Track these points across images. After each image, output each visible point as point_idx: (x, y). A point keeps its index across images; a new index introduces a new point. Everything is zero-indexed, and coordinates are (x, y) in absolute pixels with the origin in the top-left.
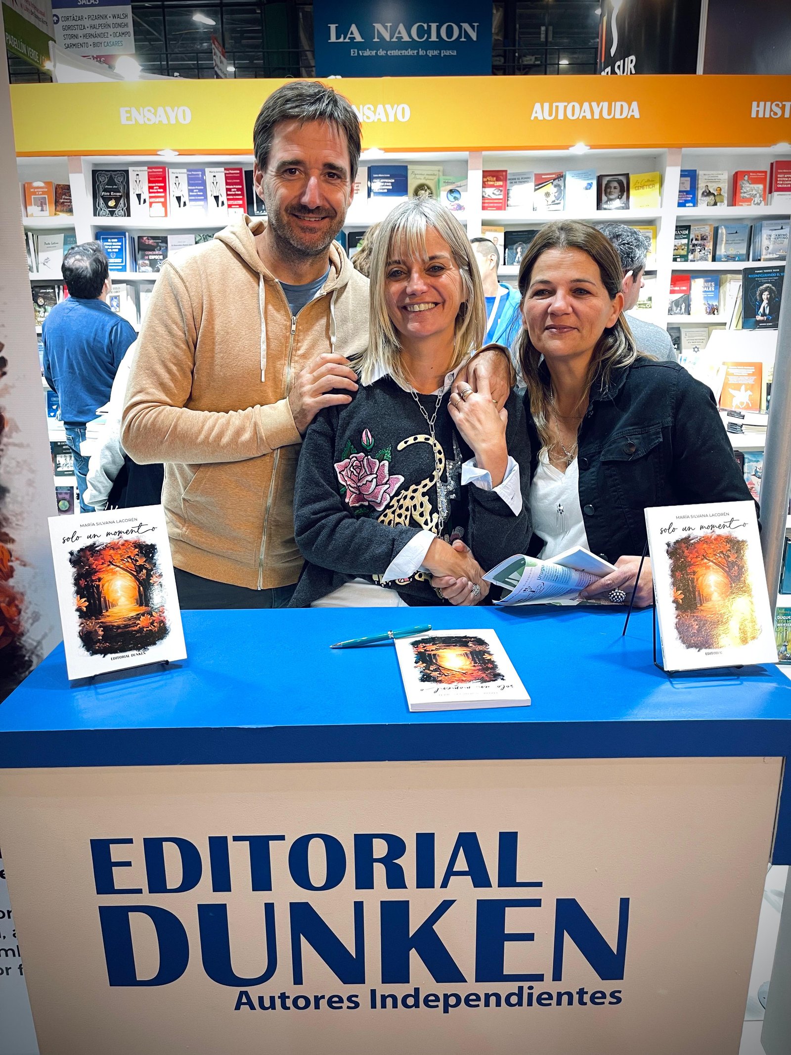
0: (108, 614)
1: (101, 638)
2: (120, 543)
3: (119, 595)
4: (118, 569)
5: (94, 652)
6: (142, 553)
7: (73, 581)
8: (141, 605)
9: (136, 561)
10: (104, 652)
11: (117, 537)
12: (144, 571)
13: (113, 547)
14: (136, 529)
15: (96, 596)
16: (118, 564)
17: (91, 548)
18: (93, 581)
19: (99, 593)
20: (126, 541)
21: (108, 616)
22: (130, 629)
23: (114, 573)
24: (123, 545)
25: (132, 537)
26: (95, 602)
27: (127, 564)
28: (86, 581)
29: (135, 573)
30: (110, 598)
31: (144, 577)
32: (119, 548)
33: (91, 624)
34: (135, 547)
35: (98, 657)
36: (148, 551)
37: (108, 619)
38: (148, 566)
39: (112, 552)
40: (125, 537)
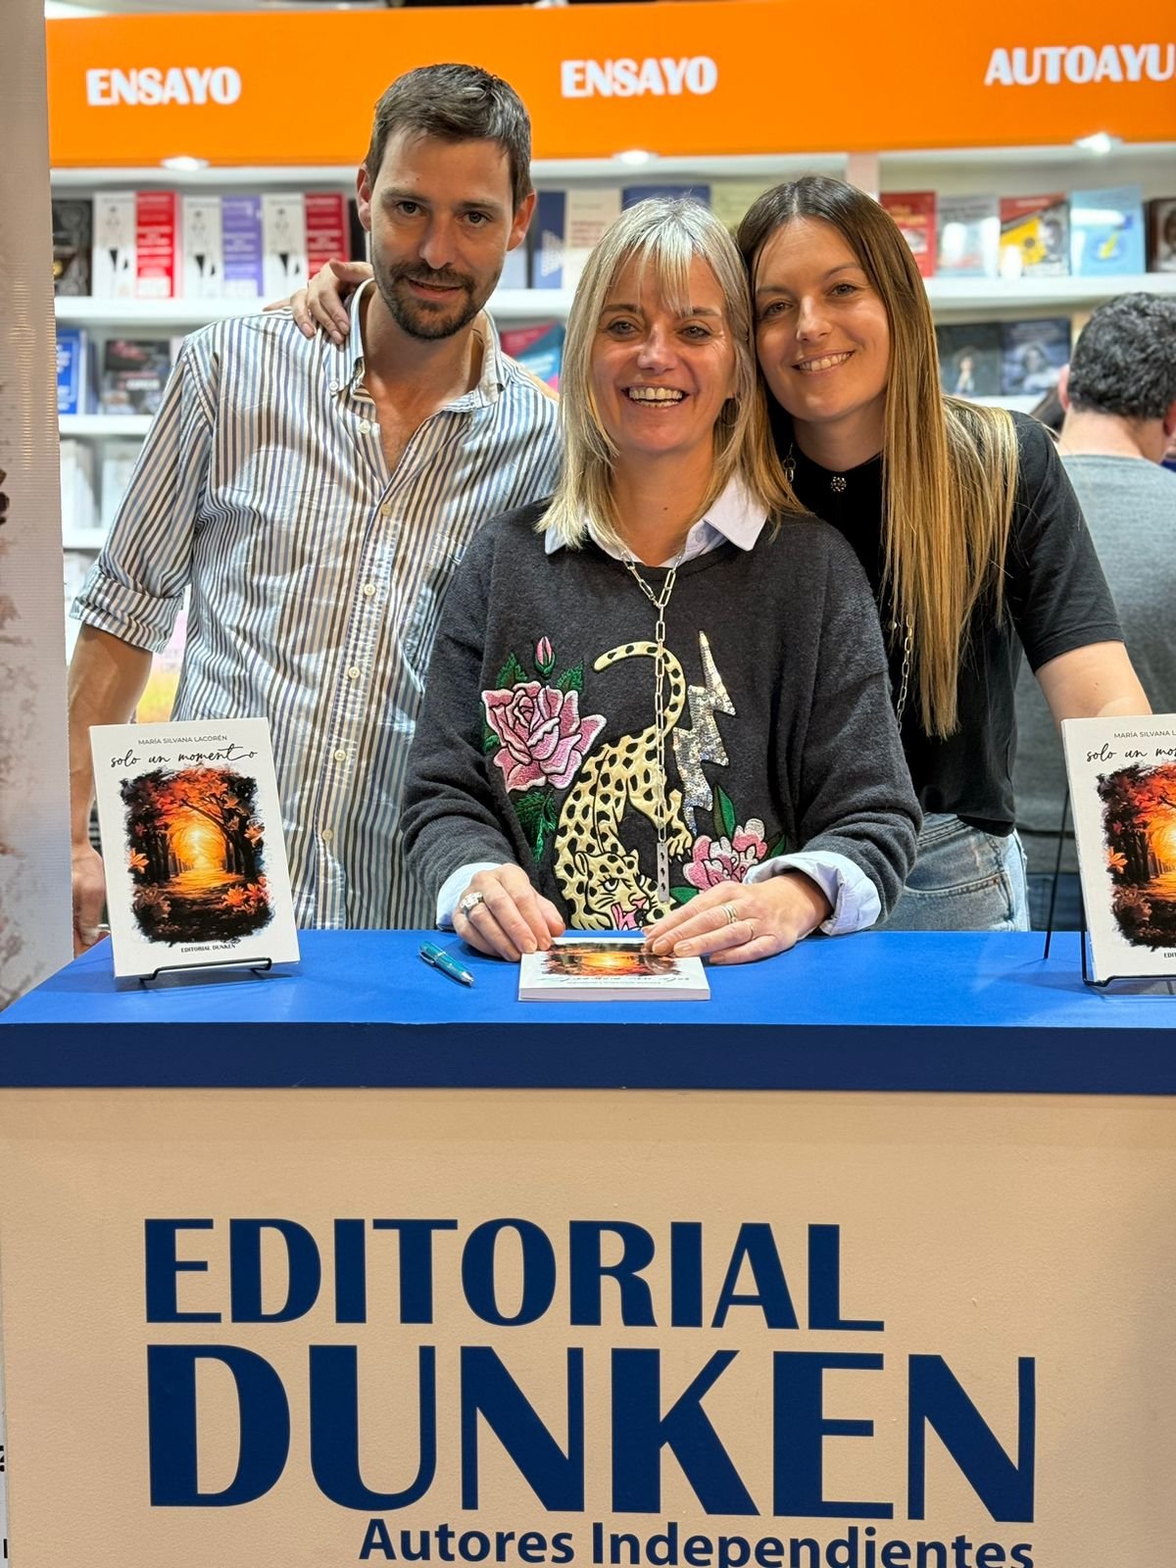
0: (177, 880)
1: (166, 916)
2: (199, 773)
3: (196, 852)
4: (195, 812)
5: (156, 938)
6: (232, 790)
7: (125, 826)
8: (230, 871)
9: (224, 802)
10: (172, 938)
11: (194, 762)
12: (236, 819)
13: (188, 778)
14: (225, 753)
15: (161, 852)
16: (196, 805)
17: (155, 777)
18: (156, 828)
19: (166, 848)
20: (209, 770)
21: (179, 884)
22: (212, 906)
23: (189, 818)
24: (204, 776)
25: (218, 765)
26: (158, 860)
27: (210, 806)
28: (146, 828)
29: (222, 821)
30: (182, 857)
31: (236, 828)
32: (197, 780)
33: (152, 893)
34: (223, 781)
35: (162, 945)
36: (243, 788)
37: (178, 889)
38: (241, 811)
39: (186, 785)
40: (208, 764)
